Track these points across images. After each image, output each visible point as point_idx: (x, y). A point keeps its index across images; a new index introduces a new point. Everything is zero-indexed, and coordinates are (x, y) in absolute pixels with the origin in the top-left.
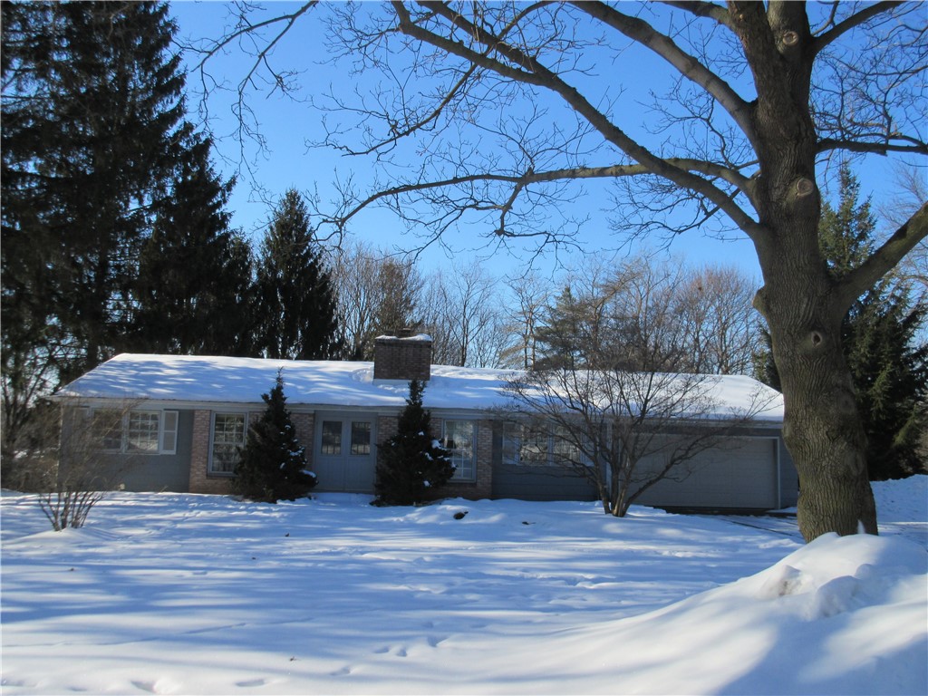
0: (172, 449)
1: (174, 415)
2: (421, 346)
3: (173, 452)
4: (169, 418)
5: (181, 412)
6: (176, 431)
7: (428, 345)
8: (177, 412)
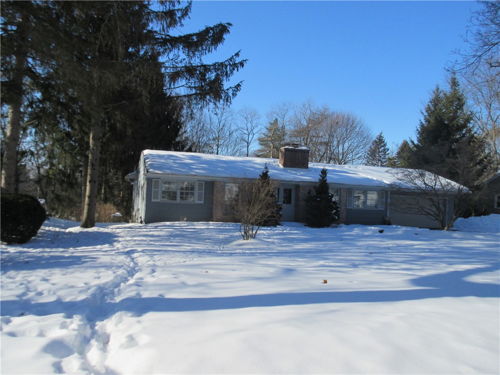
0: (202, 200)
1: (203, 183)
2: (305, 152)
3: (202, 202)
4: (200, 185)
5: (206, 182)
6: (203, 192)
7: (308, 152)
8: (204, 182)
